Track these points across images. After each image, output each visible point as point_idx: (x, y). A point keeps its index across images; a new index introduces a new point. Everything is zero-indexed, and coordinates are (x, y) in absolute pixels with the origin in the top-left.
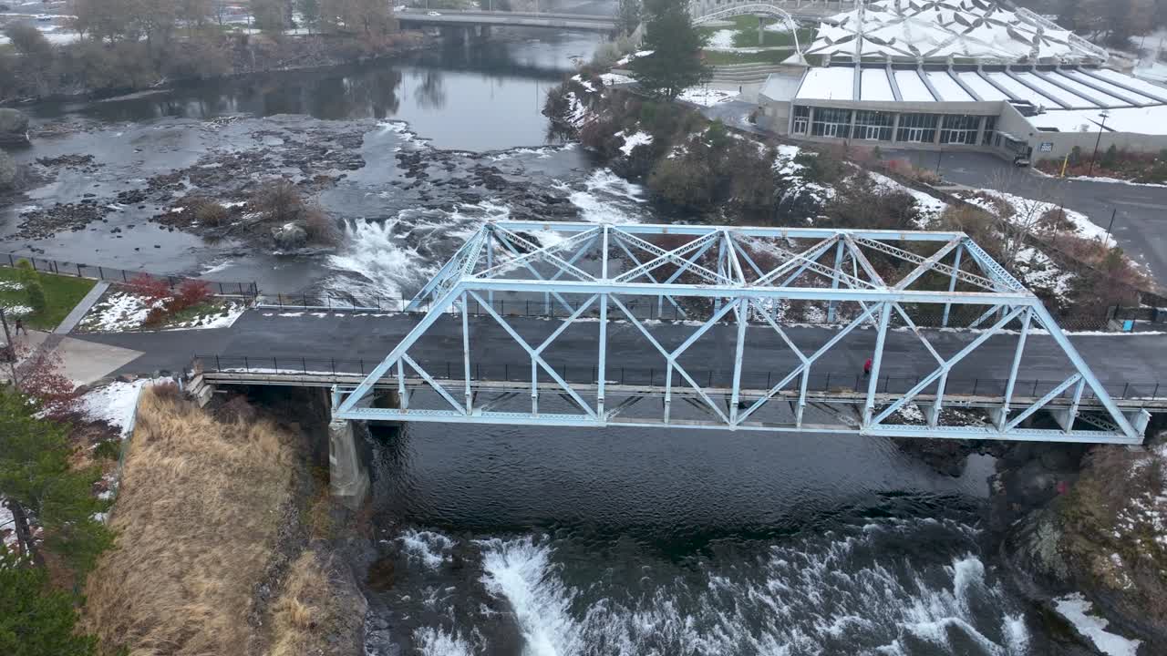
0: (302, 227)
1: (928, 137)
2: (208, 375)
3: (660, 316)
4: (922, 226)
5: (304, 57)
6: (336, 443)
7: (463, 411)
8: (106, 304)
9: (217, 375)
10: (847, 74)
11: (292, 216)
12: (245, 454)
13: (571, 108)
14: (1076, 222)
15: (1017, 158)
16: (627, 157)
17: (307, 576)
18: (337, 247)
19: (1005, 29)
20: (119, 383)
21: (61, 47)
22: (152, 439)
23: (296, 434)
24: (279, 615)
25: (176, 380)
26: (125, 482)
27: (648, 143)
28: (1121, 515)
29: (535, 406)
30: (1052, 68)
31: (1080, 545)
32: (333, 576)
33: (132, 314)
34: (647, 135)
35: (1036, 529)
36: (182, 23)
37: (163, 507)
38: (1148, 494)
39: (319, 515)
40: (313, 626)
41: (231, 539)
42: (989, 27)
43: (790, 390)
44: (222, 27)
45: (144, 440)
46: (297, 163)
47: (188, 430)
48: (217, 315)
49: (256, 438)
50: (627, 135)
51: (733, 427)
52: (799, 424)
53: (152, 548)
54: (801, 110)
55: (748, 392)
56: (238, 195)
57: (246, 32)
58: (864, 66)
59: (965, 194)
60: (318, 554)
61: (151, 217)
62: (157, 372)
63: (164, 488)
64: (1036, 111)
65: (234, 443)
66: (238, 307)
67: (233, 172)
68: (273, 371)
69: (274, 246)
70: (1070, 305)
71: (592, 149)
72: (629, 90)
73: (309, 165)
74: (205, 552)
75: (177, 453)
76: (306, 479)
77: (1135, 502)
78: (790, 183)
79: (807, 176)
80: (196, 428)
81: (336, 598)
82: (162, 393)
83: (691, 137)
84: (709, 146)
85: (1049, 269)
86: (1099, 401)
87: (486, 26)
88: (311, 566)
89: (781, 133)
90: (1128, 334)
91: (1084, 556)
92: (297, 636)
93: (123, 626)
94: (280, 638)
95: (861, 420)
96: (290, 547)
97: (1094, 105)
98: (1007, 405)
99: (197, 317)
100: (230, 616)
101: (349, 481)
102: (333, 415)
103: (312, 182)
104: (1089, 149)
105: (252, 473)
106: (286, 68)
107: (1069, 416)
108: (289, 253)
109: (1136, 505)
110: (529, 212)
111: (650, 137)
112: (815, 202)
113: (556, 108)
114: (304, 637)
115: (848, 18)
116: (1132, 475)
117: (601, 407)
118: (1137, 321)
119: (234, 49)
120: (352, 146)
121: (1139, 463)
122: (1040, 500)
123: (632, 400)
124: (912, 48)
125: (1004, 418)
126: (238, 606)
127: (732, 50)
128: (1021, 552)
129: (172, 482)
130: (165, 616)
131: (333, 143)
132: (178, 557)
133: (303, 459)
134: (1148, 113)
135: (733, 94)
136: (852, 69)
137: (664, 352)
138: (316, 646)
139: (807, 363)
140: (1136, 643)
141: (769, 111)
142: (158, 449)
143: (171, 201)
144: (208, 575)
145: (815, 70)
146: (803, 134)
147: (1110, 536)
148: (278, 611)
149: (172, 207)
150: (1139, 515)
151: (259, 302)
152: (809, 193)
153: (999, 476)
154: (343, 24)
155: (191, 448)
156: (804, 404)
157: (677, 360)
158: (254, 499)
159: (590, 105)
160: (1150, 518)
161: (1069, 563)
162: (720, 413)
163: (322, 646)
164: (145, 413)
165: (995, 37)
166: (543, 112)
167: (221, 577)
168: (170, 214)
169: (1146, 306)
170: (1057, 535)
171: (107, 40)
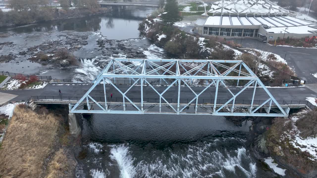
0: (68, 61)
1: (240, 35)
2: (35, 101)
3: (161, 84)
4: (236, 59)
5: (74, 15)
6: (70, 119)
7: (105, 110)
8: (9, 82)
9: (38, 101)
10: (218, 18)
11: (66, 58)
12: (45, 123)
13: (145, 28)
14: (277, 57)
15: (263, 40)
16: (159, 41)
17: (60, 156)
18: (78, 66)
19: (261, 5)
20: (10, 104)
21: (6, 12)
22: (17, 119)
23: (60, 117)
24: (51, 166)
25: (26, 103)
26: (8, 131)
27: (165, 37)
28: (281, 136)
29: (125, 109)
30: (274, 16)
31: (271, 144)
32: (68, 155)
33: (16, 85)
34: (165, 35)
35: (260, 140)
36: (40, 6)
37: (19, 137)
38: (288, 130)
39: (65, 139)
40: (60, 169)
41: (38, 146)
42: (257, 5)
43: (193, 103)
44: (51, 7)
45: (15, 119)
46: (69, 43)
47: (28, 116)
48: (40, 85)
49: (48, 118)
50: (160, 35)
51: (178, 114)
52: (196, 113)
53: (14, 148)
54: (206, 28)
55: (182, 104)
56: (52, 52)
57: (58, 8)
58: (223, 16)
59: (248, 50)
60: (64, 149)
61: (28, 59)
62: (21, 101)
63: (19, 132)
64: (269, 28)
65: (41, 120)
66: (46, 83)
67: (51, 46)
68: (53, 100)
69: (60, 66)
70: (273, 80)
71: (150, 39)
72: (160, 23)
73: (72, 44)
74: (30, 149)
75: (24, 122)
76: (62, 129)
77: (285, 132)
78: (202, 48)
79: (207, 46)
80: (31, 116)
81: (68, 162)
82: (21, 106)
83: (176, 36)
84: (181, 38)
85: (268, 70)
86: (276, 105)
87: (124, 6)
88: (62, 153)
89: (200, 34)
90: (287, 87)
91: (272, 147)
92: (56, 172)
93: (3, 170)
94: (51, 172)
95: (213, 112)
96: (56, 148)
97: (284, 26)
98: (252, 107)
99: (34, 86)
100: (36, 167)
101: (75, 129)
102: (70, 112)
103: (73, 49)
104: (282, 38)
105: (47, 128)
106: (69, 18)
107: (268, 109)
108: (65, 68)
109: (285, 133)
110: (132, 56)
111: (166, 36)
112: (208, 53)
113: (141, 28)
114: (58, 172)
115: (219, 3)
116: (285, 125)
117: (142, 109)
118: (289, 84)
119: (55, 13)
120: (84, 39)
121: (286, 122)
122: (261, 132)
123: (152, 107)
124: (236, 11)
125: (251, 110)
126: (38, 164)
127: (189, 12)
128: (256, 146)
129: (22, 130)
130: (16, 167)
131: (80, 38)
132: (22, 151)
133: (62, 124)
134: (299, 28)
135: (189, 24)
136: (220, 17)
137: (159, 94)
138: (61, 174)
139: (197, 96)
140: (285, 170)
141: (197, 28)
142: (19, 121)
143: (33, 54)
144: (31, 156)
145: (210, 17)
146: (207, 34)
147: (278, 141)
148: (51, 165)
149: (34, 56)
150: (286, 136)
151: (52, 81)
152: (207, 50)
153: (252, 126)
154: (85, 6)
155: (29, 121)
156: (197, 107)
157: (162, 96)
158: (46, 135)
159: (150, 27)
160: (288, 137)
161: (268, 149)
162: (175, 110)
163: (62, 174)
164: (16, 112)
165: (259, 8)
166: (138, 29)
167: (34, 156)
168: (33, 58)
169: (292, 80)
170: (265, 142)
171: (19, 10)
